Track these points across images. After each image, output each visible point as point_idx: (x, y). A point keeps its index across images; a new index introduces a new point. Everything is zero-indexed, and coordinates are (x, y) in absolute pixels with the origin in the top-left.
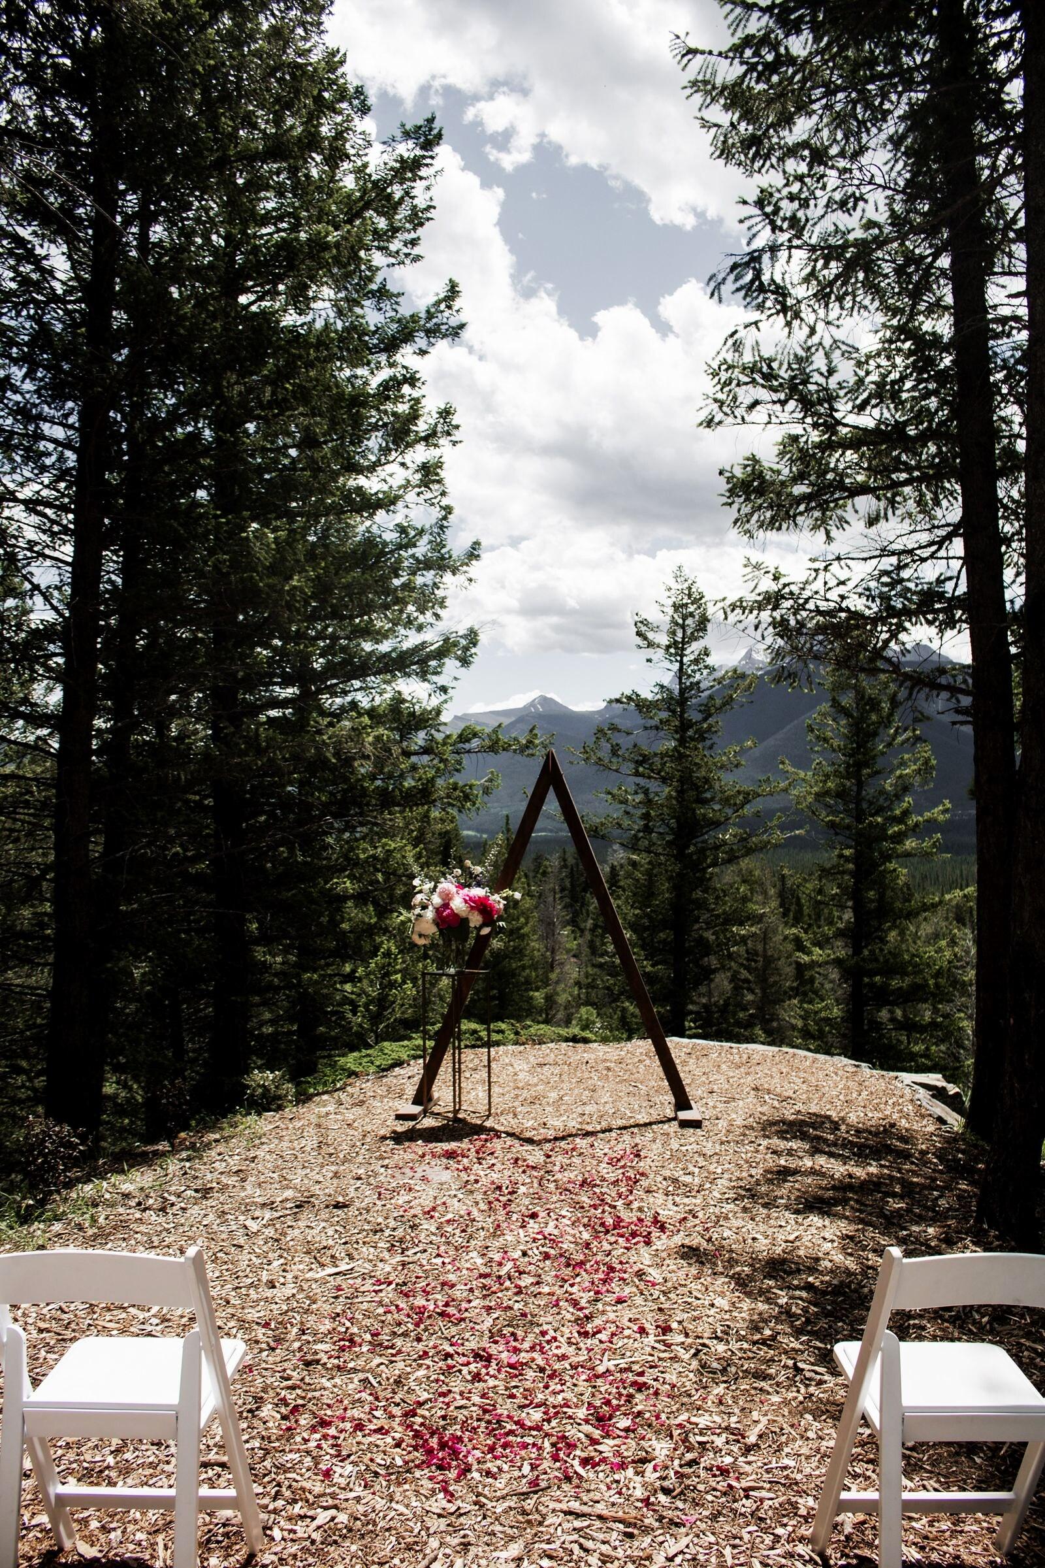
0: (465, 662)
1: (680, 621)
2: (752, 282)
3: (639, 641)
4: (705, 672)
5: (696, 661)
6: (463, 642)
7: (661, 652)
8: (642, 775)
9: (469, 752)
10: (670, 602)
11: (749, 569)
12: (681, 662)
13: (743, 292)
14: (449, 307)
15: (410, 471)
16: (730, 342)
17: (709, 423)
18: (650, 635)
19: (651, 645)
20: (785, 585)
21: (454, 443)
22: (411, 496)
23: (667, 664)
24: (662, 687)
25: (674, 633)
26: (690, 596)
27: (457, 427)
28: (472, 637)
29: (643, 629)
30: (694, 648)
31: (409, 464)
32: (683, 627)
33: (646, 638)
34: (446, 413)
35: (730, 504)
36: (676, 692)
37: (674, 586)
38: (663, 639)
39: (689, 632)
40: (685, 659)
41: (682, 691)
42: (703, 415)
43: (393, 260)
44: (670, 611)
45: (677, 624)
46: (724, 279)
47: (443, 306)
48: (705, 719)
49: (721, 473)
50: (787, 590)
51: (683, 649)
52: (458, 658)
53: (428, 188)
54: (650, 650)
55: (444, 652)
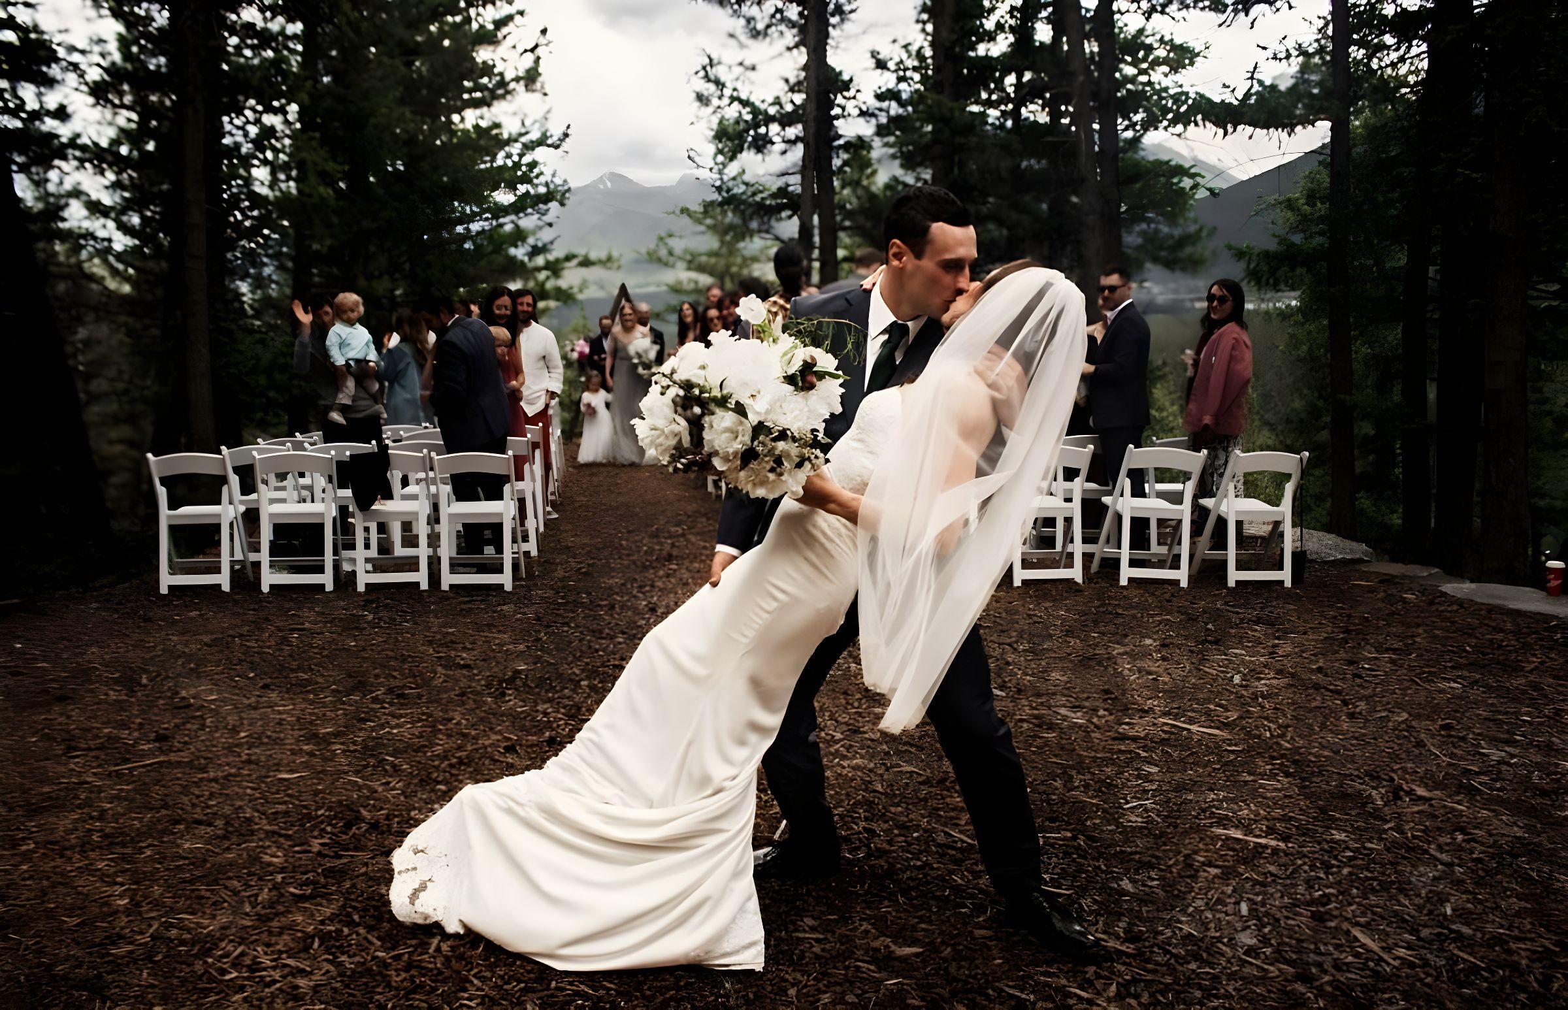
0: (562, 204)
18: (697, 159)
29: (692, 154)
55: (548, 198)
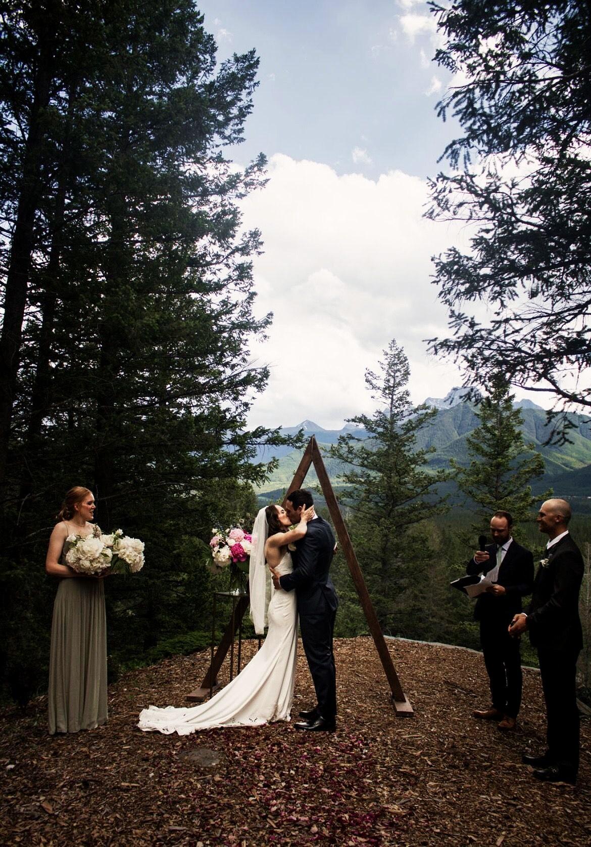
0: (259, 387)
1: (393, 374)
2: (467, 108)
3: (367, 385)
4: (406, 405)
5: (401, 399)
6: (259, 376)
7: (380, 392)
8: (366, 466)
9: (259, 444)
10: (386, 362)
11: (453, 319)
12: (392, 399)
13: (460, 116)
14: (260, 170)
15: (231, 270)
16: (450, 151)
17: (430, 215)
18: (374, 382)
19: (374, 387)
20: (477, 331)
21: (259, 253)
22: (231, 285)
23: (384, 400)
24: (380, 413)
25: (388, 381)
26: (399, 358)
27: (262, 243)
28: (266, 374)
29: (370, 378)
30: (400, 390)
31: (231, 265)
32: (394, 377)
33: (371, 384)
34: (255, 234)
35: (437, 282)
36: (389, 417)
37: (389, 352)
38: (382, 384)
39: (397, 381)
40: (395, 397)
41: (393, 416)
42: (426, 209)
43: (226, 141)
44: (386, 367)
45: (390, 375)
46: (448, 104)
47: (256, 169)
48: (405, 434)
49: (432, 260)
50: (479, 334)
51: (394, 391)
52: (256, 386)
53: (249, 93)
54: (374, 390)
55: (247, 381)
